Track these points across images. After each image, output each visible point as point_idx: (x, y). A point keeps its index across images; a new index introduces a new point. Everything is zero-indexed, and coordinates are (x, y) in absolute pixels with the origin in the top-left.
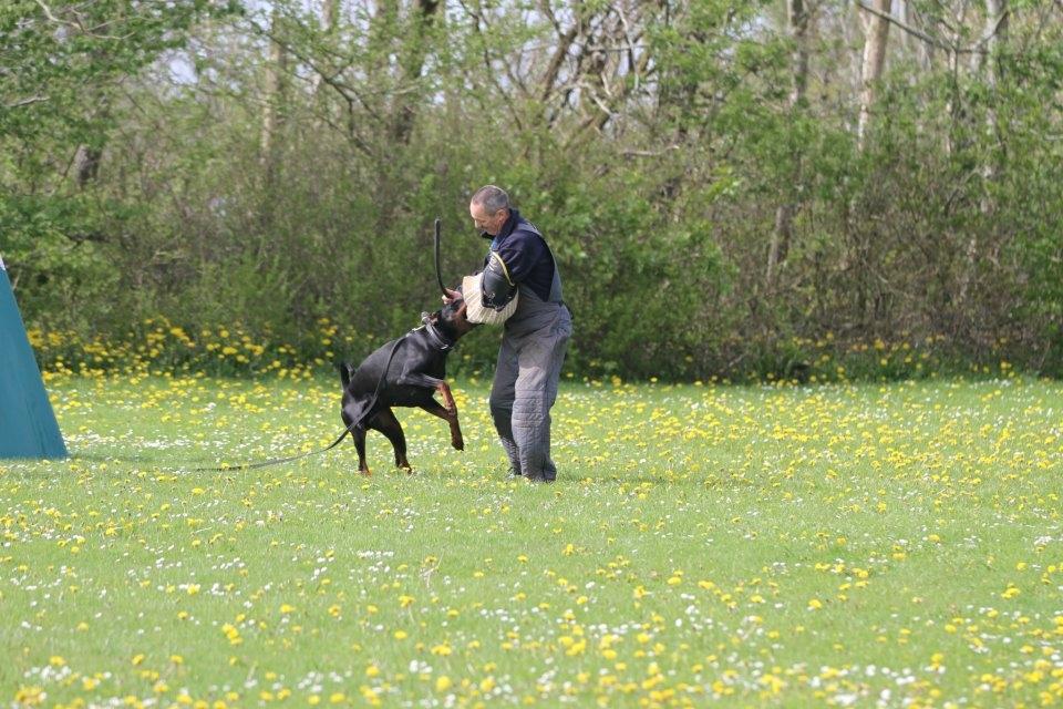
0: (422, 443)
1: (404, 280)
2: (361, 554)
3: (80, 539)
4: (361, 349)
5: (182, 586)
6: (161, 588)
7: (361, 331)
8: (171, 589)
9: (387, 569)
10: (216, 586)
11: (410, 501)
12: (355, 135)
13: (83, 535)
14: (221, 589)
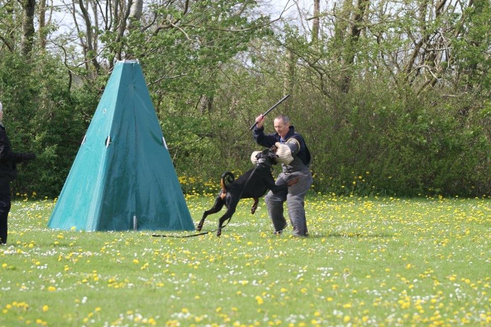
0: (350, 223)
1: (345, 153)
2: (318, 269)
3: (198, 263)
4: (327, 183)
5: (240, 282)
6: (231, 282)
7: (327, 175)
8: (235, 283)
9: (329, 275)
10: (254, 281)
11: (342, 247)
12: (324, 89)
13: (200, 261)
14: (257, 283)
